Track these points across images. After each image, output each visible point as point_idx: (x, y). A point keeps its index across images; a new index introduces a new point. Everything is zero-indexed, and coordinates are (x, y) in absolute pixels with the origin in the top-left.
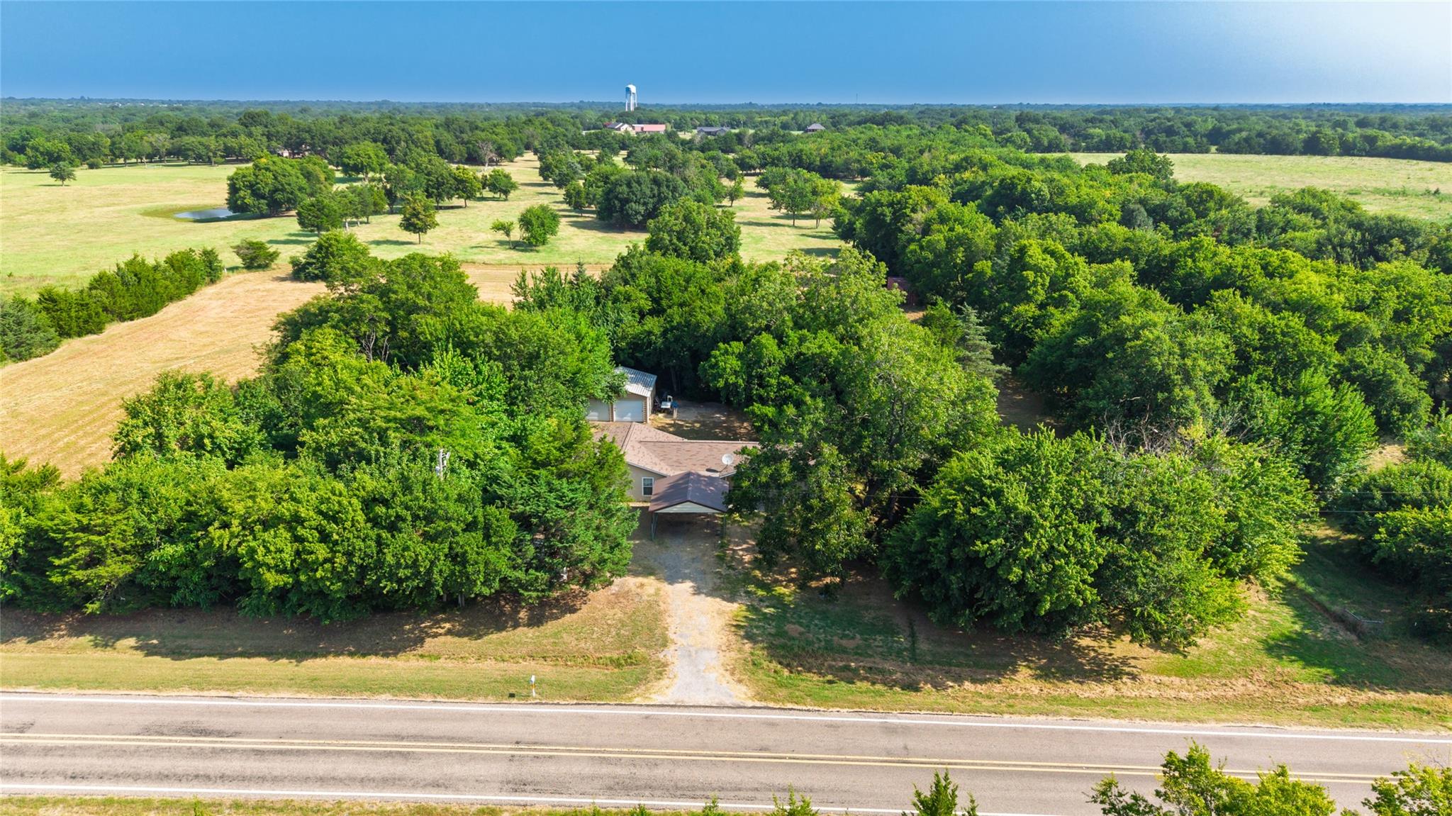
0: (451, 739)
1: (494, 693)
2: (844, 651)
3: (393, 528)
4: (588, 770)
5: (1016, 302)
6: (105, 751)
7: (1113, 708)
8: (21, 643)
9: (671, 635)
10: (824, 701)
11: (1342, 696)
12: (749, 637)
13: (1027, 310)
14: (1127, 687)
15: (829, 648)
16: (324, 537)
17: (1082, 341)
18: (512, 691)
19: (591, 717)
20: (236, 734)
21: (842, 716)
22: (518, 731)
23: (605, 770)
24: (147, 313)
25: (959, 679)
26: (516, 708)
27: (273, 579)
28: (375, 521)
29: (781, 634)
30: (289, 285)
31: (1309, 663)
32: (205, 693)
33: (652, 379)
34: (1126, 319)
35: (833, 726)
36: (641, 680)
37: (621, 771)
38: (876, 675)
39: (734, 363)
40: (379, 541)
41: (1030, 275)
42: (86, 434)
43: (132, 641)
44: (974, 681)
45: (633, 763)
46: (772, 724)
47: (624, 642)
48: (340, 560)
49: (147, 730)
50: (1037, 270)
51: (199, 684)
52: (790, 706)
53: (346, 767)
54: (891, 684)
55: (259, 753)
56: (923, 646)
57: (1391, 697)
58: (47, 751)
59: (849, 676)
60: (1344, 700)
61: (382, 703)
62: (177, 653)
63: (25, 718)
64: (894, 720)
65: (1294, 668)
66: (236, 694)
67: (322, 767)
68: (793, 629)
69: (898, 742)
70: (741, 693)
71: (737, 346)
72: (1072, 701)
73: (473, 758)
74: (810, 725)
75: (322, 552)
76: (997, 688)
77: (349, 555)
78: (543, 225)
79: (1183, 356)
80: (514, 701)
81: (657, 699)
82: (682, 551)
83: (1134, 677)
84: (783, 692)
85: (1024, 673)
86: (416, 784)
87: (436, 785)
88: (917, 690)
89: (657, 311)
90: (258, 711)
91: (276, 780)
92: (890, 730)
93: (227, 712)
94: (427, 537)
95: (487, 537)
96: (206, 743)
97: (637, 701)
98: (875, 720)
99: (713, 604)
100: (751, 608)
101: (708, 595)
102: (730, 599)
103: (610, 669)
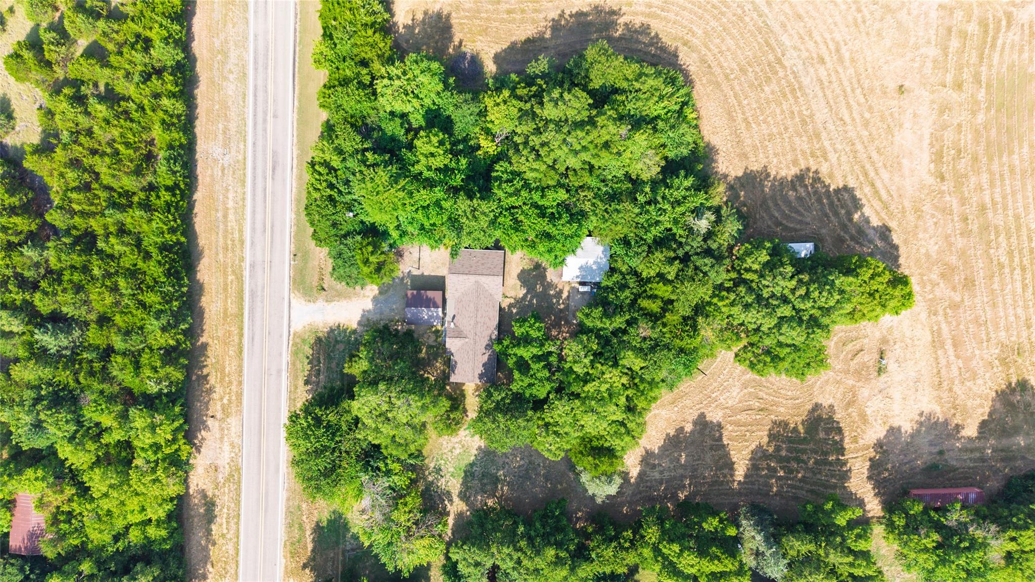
0: (272, 242)
1: (298, 248)
2: (329, 363)
6: (265, 147)
9: (333, 304)
10: (295, 354)
15: (329, 358)
18: (299, 255)
19: (283, 281)
20: (273, 179)
21: (286, 357)
22: (276, 262)
23: (260, 288)
26: (287, 257)
29: (337, 342)
32: (295, 160)
35: (281, 354)
37: (259, 293)
45: (263, 296)
46: (281, 336)
49: (275, 153)
52: (291, 343)
53: (259, 217)
54: (309, 376)
55: (265, 190)
58: (265, 130)
59: (313, 362)
64: (284, 375)
66: (295, 170)
67: (259, 209)
68: (341, 346)
69: (274, 373)
70: (297, 327)
73: (264, 250)
74: (281, 348)
80: (292, 256)
81: (293, 301)
84: (298, 340)
86: (252, 238)
87: (252, 243)
88: (305, 384)
91: (254, 199)
92: (279, 372)
93: (285, 171)
96: (269, 172)
97: (292, 295)
98: (284, 367)
99: (358, 317)
100: (354, 332)
101: (363, 316)
102: (359, 323)
103: (315, 284)
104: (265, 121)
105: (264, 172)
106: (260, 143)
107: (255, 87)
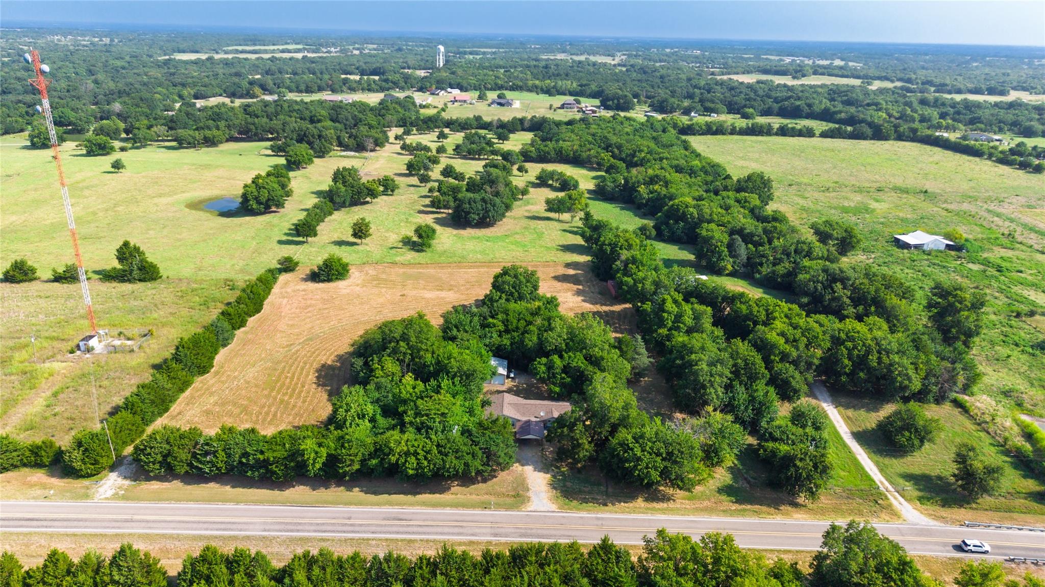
0: (472, 522)
1: (479, 507)
2: (585, 492)
3: (446, 455)
4: (513, 531)
5: (660, 327)
6: (377, 525)
7: (663, 511)
8: (323, 489)
9: (529, 487)
10: (579, 509)
11: (734, 507)
12: (555, 488)
13: (663, 331)
14: (671, 504)
15: (580, 492)
16: (426, 458)
17: (678, 362)
18: (485, 506)
19: (511, 515)
20: (410, 520)
21: (584, 514)
22: (491, 519)
23: (518, 531)
24: (258, 310)
25: (620, 502)
26: (487, 512)
27: (411, 472)
28: (440, 452)
29: (565, 486)
30: (312, 286)
31: (729, 495)
32: (392, 507)
33: (506, 363)
34: (693, 357)
35: (581, 518)
36: (523, 503)
37: (523, 531)
38: (594, 501)
39: (543, 368)
40: (443, 459)
41: (665, 315)
42: (284, 395)
43: (357, 489)
44: (625, 502)
45: (525, 528)
46: (564, 517)
47: (515, 489)
48: (432, 466)
49: (384, 519)
50: (669, 313)
51: (391, 504)
52: (568, 511)
53: (446, 530)
54: (600, 504)
55: (420, 526)
56: (610, 490)
57: (749, 507)
58: (361, 525)
59: (586, 501)
60: (734, 508)
61: (448, 510)
62: (375, 493)
63: (346, 515)
64: (600, 516)
65: (724, 497)
67: (439, 530)
68: (569, 484)
69: (600, 522)
70: (554, 507)
71: (544, 360)
72: (653, 509)
73: (480, 527)
74: (575, 517)
75: (426, 463)
76: (631, 505)
77: (435, 465)
78: (428, 236)
79: (712, 375)
80: (487, 509)
81: (529, 509)
82: (529, 453)
83: (674, 501)
84: (566, 507)
85: (640, 500)
86: (467, 535)
87: (473, 535)
88: (607, 506)
89: (507, 331)
90: (413, 513)
91: (428, 533)
92: (598, 519)
93: (403, 513)
94: (457, 458)
95: (473, 456)
96: (404, 523)
97: (523, 510)
98: (592, 516)
99: (541, 475)
100: (554, 476)
101: (539, 471)
102: (547, 473)
103: (513, 499)
104: (352, 525)
105: (403, 526)
106: (374, 529)
107: (315, 531)
